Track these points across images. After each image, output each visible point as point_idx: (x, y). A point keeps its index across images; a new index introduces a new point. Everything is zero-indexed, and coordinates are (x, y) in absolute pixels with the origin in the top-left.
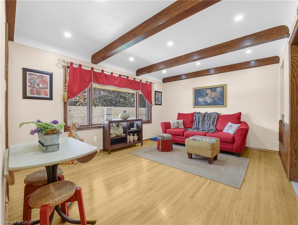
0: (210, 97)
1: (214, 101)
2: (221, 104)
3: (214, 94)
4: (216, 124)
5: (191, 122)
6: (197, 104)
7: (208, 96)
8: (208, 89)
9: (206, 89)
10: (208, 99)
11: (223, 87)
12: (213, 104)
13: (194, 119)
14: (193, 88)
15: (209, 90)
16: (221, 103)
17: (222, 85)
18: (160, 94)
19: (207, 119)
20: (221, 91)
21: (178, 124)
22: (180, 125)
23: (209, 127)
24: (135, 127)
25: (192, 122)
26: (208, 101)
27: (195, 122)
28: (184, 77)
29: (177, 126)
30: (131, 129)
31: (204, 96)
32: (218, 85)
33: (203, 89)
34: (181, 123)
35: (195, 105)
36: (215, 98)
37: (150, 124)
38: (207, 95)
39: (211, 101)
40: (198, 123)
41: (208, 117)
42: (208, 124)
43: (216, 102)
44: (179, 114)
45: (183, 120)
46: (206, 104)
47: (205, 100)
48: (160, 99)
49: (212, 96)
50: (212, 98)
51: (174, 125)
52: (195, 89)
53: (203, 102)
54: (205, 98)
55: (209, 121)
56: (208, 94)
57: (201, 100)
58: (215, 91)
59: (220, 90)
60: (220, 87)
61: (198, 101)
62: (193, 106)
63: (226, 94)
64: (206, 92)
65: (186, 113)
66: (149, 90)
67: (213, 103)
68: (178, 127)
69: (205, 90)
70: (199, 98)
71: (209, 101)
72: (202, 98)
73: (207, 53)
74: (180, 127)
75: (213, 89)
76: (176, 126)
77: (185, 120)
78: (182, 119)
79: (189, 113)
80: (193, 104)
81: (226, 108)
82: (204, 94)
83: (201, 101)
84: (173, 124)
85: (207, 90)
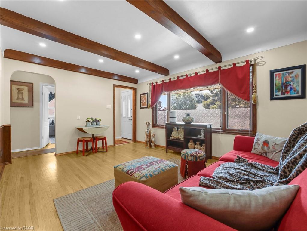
29: (263, 152)
30: (198, 136)
51: (257, 146)
68: (264, 155)
76: (259, 149)
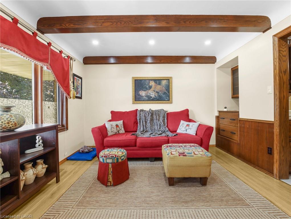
0: (154, 91)
1: (159, 96)
2: (167, 100)
3: (159, 88)
4: (167, 124)
5: (134, 123)
6: (137, 98)
7: (152, 89)
8: (152, 80)
9: (150, 80)
10: (152, 93)
11: (169, 80)
12: (158, 100)
13: (138, 118)
14: (133, 78)
15: (153, 82)
16: (167, 98)
17: (167, 77)
18: (80, 80)
19: (155, 118)
20: (166, 85)
21: (118, 128)
22: (121, 128)
23: (160, 128)
24: (39, 145)
25: (136, 123)
26: (151, 96)
27: (140, 122)
28: (112, 60)
31: (147, 89)
32: (164, 77)
33: (145, 80)
34: (121, 126)
35: (135, 101)
36: (160, 93)
37: (65, 132)
38: (150, 87)
39: (155, 96)
40: (144, 124)
41: (156, 115)
42: (159, 125)
43: (161, 97)
44: (112, 113)
45: (122, 121)
46: (150, 99)
47: (149, 94)
48: (80, 89)
49: (156, 90)
50: (157, 92)
51: (113, 130)
52: (136, 79)
53: (146, 97)
54: (148, 92)
55: (159, 121)
56: (152, 86)
57: (143, 93)
58: (160, 84)
59: (165, 83)
60: (165, 80)
61: (139, 95)
62: (133, 101)
63: (172, 89)
64: (149, 85)
65: (124, 111)
66: (66, 69)
67: (158, 98)
68: (118, 133)
69: (148, 81)
70: (140, 91)
71: (153, 96)
72: (144, 91)
73: (190, 22)
74: (121, 132)
75: (158, 81)
76: (115, 130)
77: (126, 122)
78: (120, 120)
79: (128, 111)
80: (133, 99)
81: (172, 104)
82: (147, 87)
83: (143, 95)
84: (110, 128)
85: (151, 82)
